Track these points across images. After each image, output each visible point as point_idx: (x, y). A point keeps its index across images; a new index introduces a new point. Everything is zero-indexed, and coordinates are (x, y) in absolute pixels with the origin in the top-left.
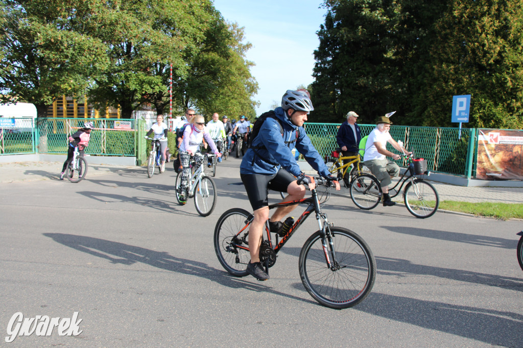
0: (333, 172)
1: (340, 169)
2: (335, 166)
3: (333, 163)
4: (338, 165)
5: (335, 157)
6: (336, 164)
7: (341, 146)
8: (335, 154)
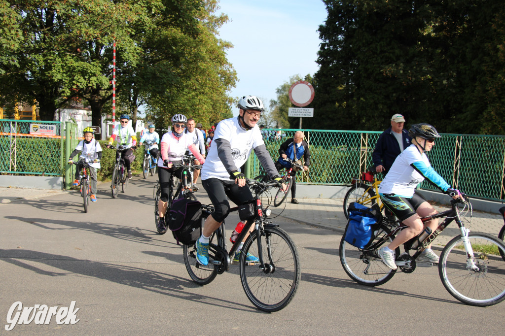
0: (364, 203)
1: (375, 198)
2: (367, 194)
3: (364, 190)
4: (372, 193)
5: (367, 181)
6: (369, 192)
7: (377, 164)
8: (368, 177)
